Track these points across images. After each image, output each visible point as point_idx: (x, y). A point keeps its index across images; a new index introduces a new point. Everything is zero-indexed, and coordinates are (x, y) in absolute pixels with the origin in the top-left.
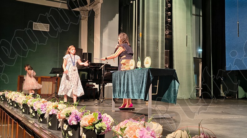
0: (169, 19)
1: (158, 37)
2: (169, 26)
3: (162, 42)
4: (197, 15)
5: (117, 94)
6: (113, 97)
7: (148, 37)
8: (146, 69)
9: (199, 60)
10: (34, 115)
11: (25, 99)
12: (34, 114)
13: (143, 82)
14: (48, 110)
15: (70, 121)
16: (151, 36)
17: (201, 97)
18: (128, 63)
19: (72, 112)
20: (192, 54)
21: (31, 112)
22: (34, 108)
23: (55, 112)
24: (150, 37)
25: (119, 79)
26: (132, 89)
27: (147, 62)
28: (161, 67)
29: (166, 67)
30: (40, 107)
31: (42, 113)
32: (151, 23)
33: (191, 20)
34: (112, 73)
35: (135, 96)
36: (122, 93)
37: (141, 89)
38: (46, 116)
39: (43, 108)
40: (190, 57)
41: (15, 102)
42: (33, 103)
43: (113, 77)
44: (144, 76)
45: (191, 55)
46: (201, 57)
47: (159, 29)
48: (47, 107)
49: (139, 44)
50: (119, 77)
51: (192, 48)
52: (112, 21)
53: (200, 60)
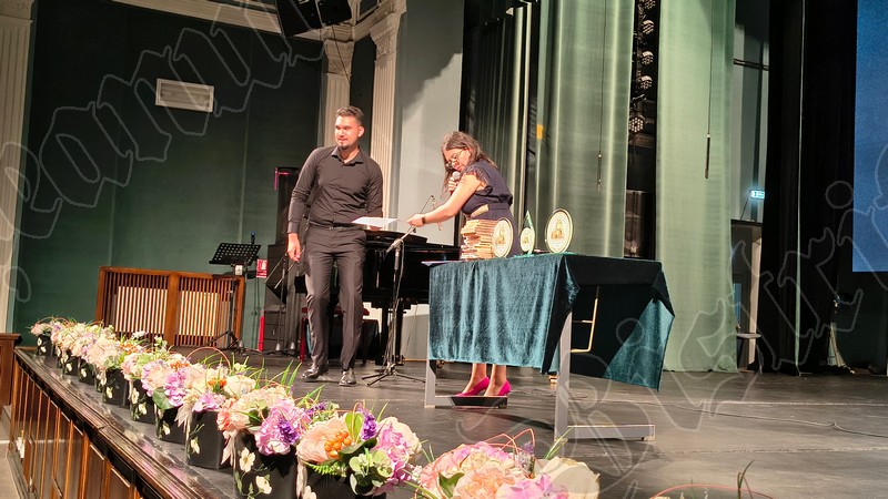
0: (647, 78)
1: (602, 143)
2: (645, 100)
3: (618, 159)
4: (752, 65)
5: (445, 345)
6: (430, 357)
7: (566, 140)
8: (555, 256)
9: (751, 230)
10: (145, 412)
11: (114, 353)
12: (143, 409)
13: (539, 305)
14: (188, 395)
15: (265, 440)
16: (579, 138)
17: (754, 367)
18: (488, 232)
19: (271, 407)
20: (727, 208)
21: (135, 401)
22: (145, 386)
23: (215, 402)
24: (576, 140)
25: (452, 290)
26: (502, 328)
27: (558, 233)
28: (611, 253)
29: (626, 251)
30: (164, 383)
31: (171, 403)
32: (580, 88)
33: (727, 83)
34: (427, 269)
35: (510, 355)
36: (465, 341)
37: (533, 330)
38: (183, 417)
39: (175, 389)
40: (718, 218)
41: (83, 361)
42: (141, 368)
43: (434, 283)
44: (543, 283)
45: (723, 210)
46: (760, 219)
47: (608, 112)
48: (186, 383)
49: (534, 166)
50: (453, 281)
51: (727, 187)
52: (437, 80)
53: (757, 230)
